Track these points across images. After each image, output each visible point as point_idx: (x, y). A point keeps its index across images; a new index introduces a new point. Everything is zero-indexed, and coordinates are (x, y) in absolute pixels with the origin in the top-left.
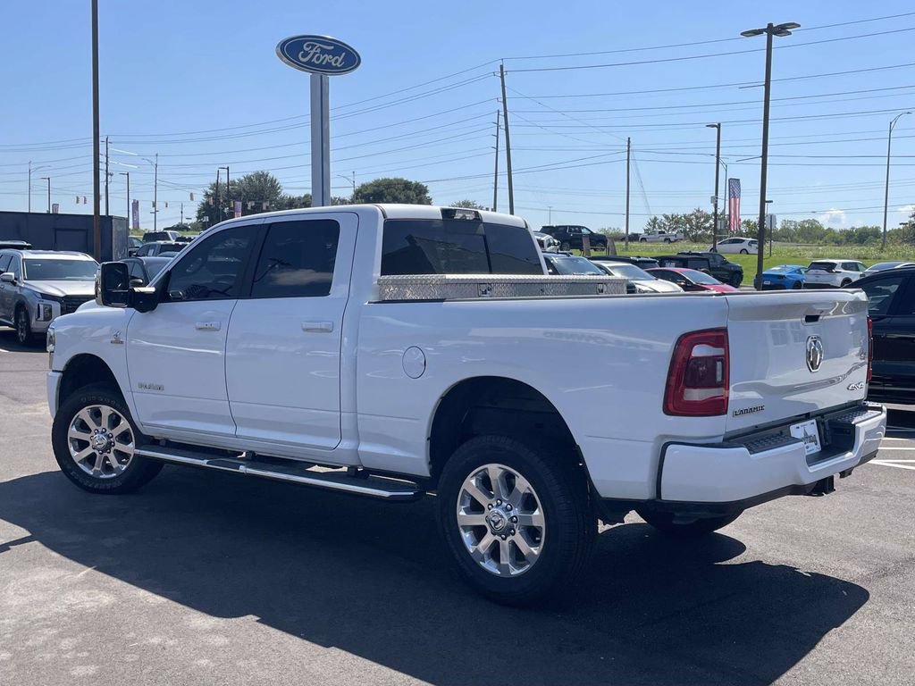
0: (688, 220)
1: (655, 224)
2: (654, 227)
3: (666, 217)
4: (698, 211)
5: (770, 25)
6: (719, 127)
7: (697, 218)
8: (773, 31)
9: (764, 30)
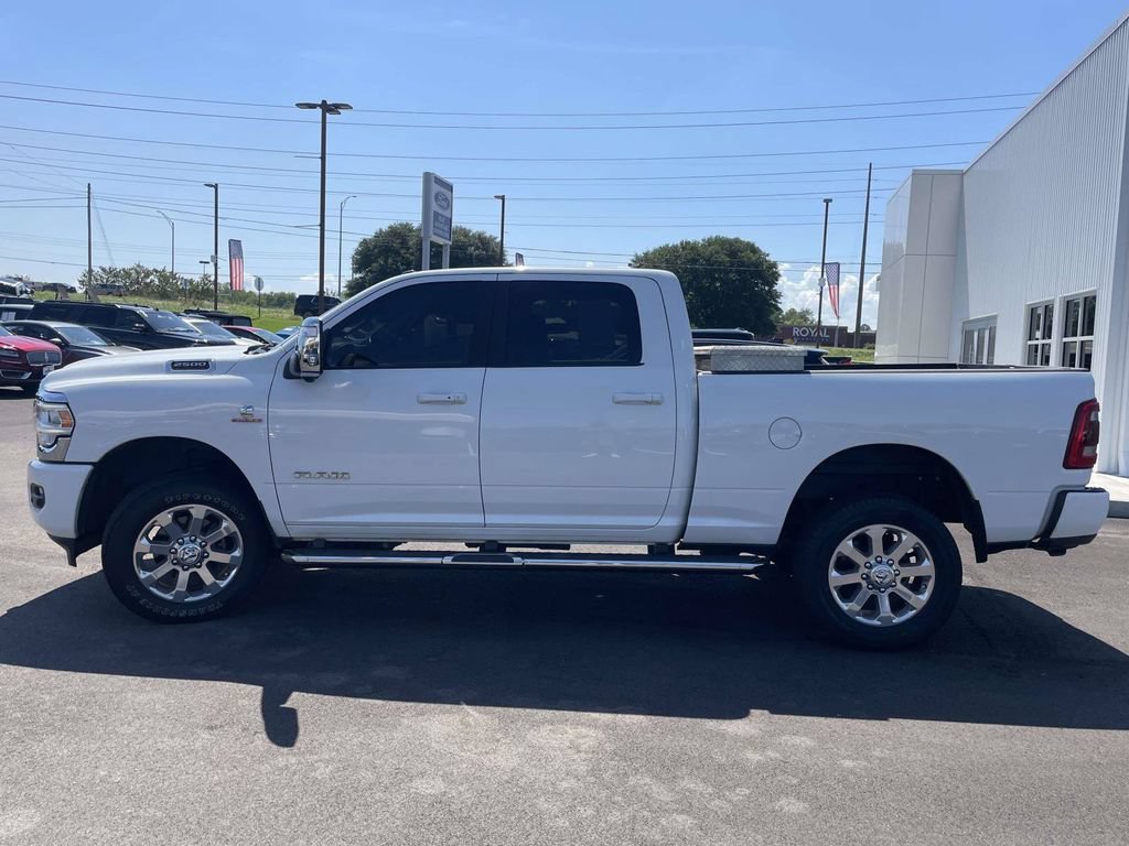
0: (127, 274)
1: (90, 275)
2: (90, 279)
3: (103, 270)
4: (139, 266)
5: (324, 102)
6: (216, 187)
7: (137, 272)
8: (328, 108)
9: (319, 105)
